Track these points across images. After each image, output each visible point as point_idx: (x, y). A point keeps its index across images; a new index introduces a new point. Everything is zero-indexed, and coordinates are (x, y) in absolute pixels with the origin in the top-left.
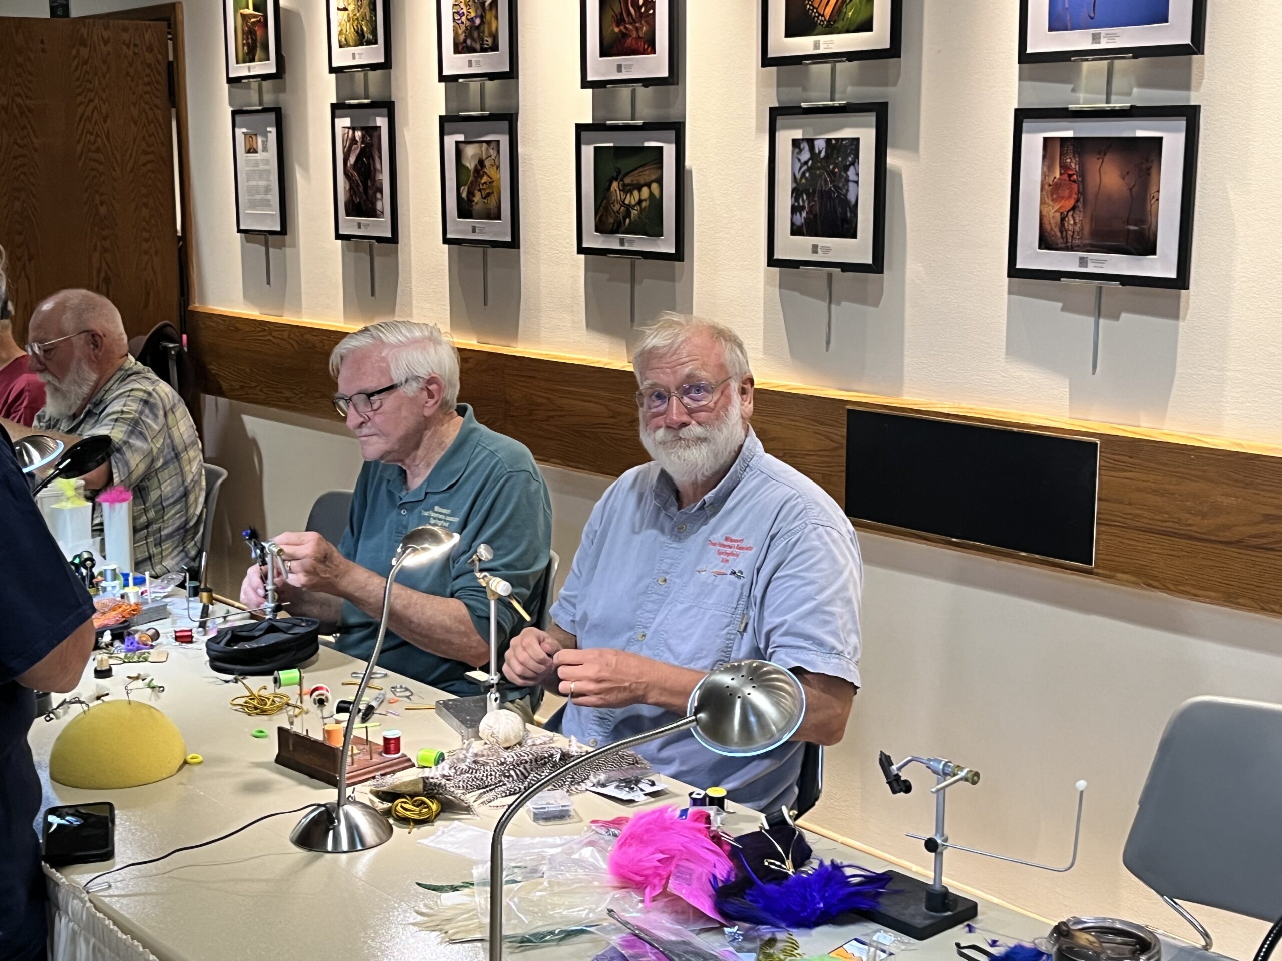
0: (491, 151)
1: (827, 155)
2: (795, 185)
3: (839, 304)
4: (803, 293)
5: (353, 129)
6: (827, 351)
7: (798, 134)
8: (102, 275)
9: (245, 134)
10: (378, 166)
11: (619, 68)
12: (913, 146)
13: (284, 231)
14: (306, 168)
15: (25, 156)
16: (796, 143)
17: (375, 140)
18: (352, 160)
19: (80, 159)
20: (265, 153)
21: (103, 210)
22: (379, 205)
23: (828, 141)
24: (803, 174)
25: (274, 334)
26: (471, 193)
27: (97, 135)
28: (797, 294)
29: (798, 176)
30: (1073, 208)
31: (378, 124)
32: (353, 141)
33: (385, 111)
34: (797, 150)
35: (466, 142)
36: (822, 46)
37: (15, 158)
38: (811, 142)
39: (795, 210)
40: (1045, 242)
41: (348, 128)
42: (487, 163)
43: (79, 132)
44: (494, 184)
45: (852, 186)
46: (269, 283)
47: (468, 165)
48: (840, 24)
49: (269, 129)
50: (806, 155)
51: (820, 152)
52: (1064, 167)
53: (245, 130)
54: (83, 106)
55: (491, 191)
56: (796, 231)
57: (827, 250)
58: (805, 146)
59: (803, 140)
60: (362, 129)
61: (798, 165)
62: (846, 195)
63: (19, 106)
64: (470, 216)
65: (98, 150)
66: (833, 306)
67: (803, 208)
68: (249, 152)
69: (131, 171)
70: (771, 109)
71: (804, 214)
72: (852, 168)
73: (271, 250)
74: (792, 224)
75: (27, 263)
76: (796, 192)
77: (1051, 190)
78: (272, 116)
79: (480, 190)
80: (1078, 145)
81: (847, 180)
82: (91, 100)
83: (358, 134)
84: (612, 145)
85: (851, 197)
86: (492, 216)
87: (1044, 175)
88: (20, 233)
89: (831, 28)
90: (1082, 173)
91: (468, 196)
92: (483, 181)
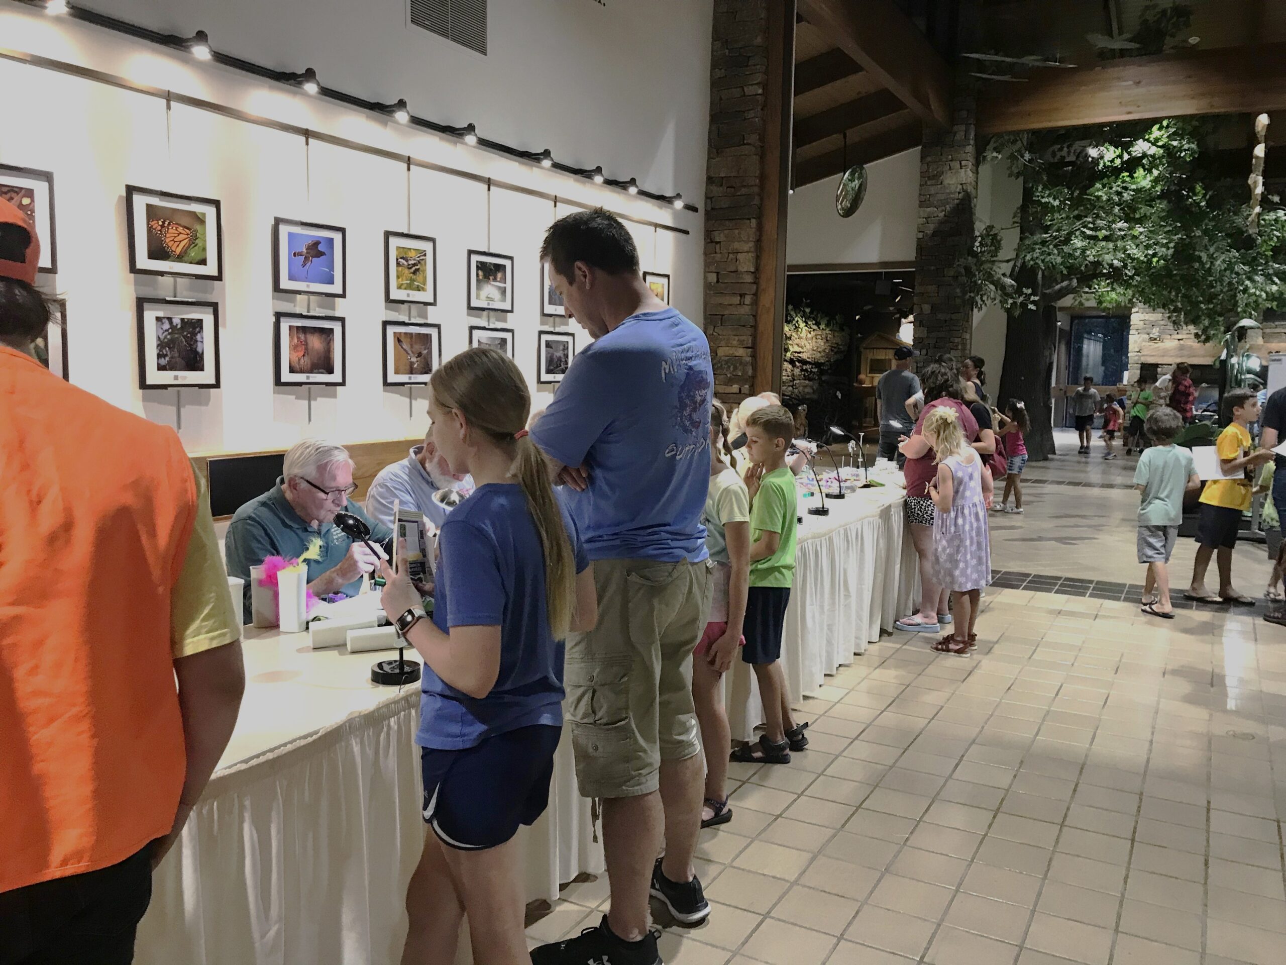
1: (182, 327)
2: (159, 342)
3: (185, 407)
4: (160, 403)
7: (161, 314)
16: (158, 319)
23: (182, 320)
24: (165, 337)
28: (156, 404)
29: (161, 337)
30: (304, 356)
34: (160, 323)
38: (170, 319)
39: (159, 356)
40: (292, 370)
45: (199, 344)
50: (167, 326)
51: (177, 325)
52: (298, 338)
56: (161, 368)
57: (185, 378)
58: (166, 321)
59: (164, 318)
61: (162, 331)
62: (196, 349)
66: (182, 409)
67: (166, 355)
70: (137, 298)
71: (167, 359)
72: (199, 335)
74: (158, 364)
76: (161, 345)
77: (294, 348)
80: (304, 329)
81: (196, 341)
85: (199, 350)
87: (291, 342)
90: (306, 341)
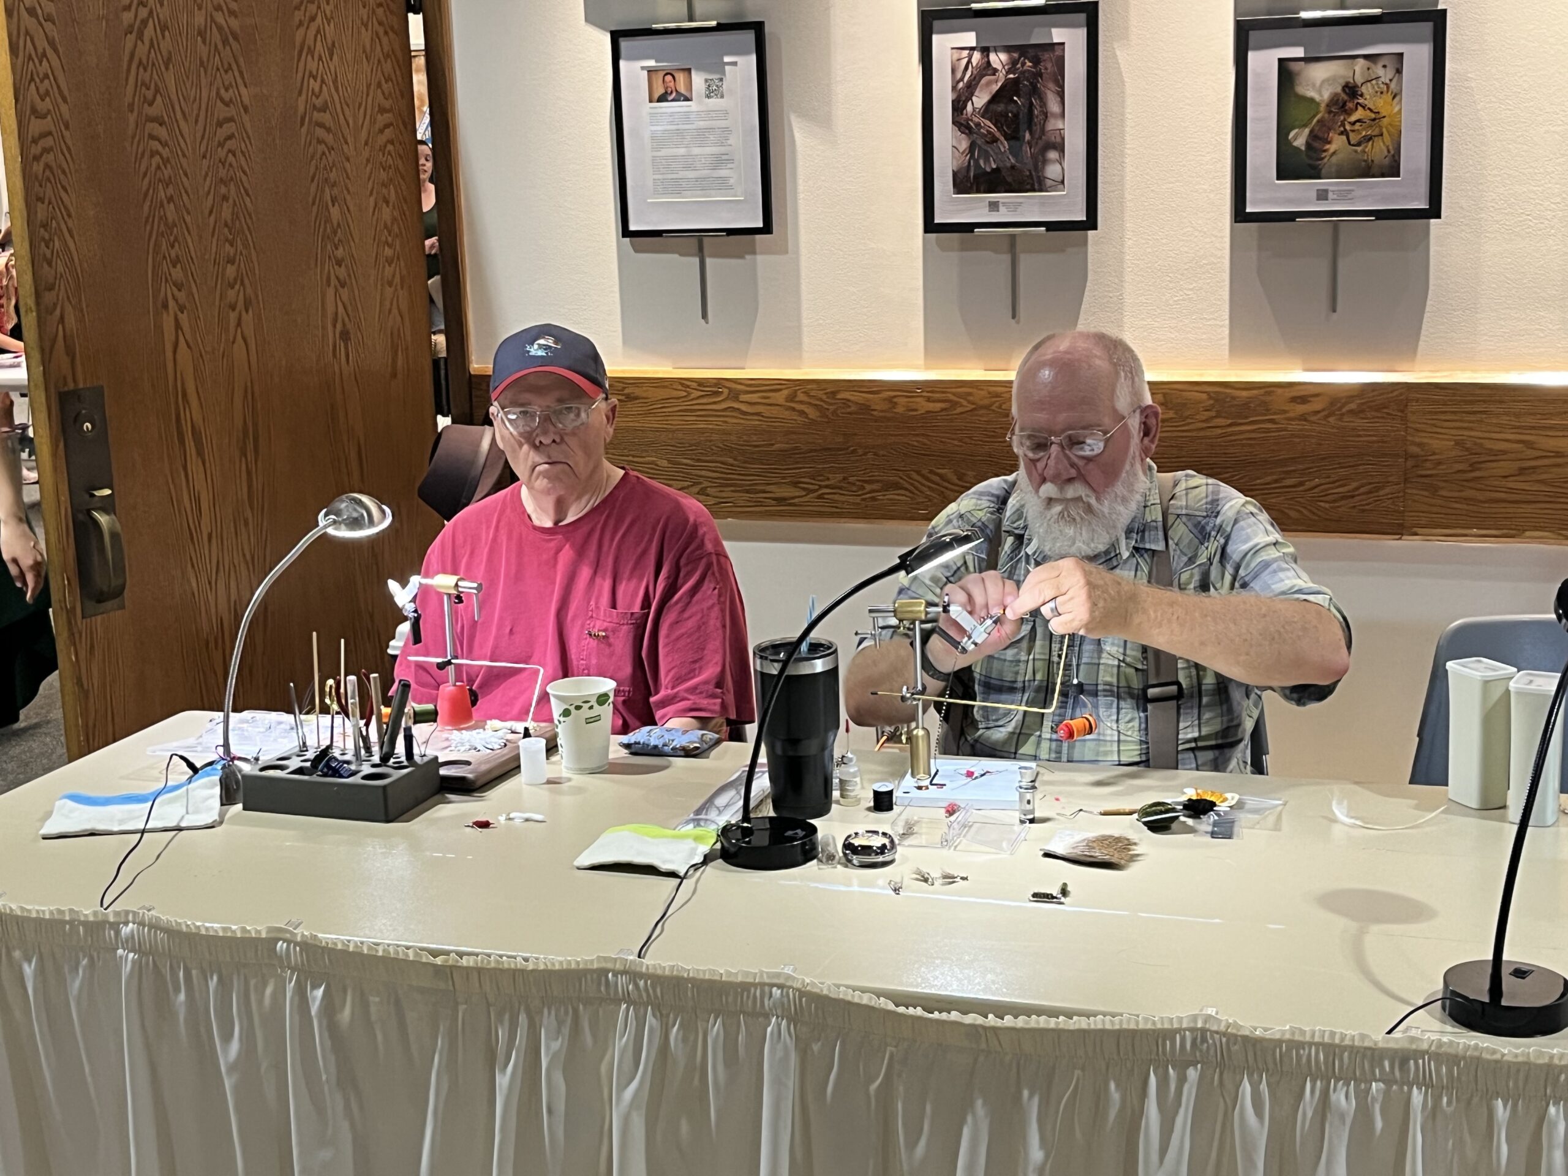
0: (1380, 71)
5: (985, 51)
8: (339, 326)
9: (651, 71)
10: (1053, 106)
13: (767, 228)
14: (823, 120)
15: (231, 120)
17: (1048, 66)
18: (980, 100)
19: (302, 124)
20: (714, 102)
21: (335, 212)
22: (1052, 171)
25: (743, 397)
26: (1317, 140)
27: (323, 81)
31: (1056, 40)
32: (987, 68)
33: (1082, 17)
35: (1307, 60)
37: (220, 124)
41: (972, 49)
42: (1366, 90)
43: (300, 75)
44: (1385, 121)
46: (704, 316)
47: (1311, 93)
49: (727, 59)
53: (652, 63)
54: (302, 31)
55: (1378, 130)
60: (1008, 49)
63: (220, 28)
64: (1313, 172)
65: (323, 109)
68: (662, 99)
69: (366, 144)
73: (709, 261)
75: (244, 313)
78: (750, 36)
79: (1345, 133)
83: (999, 59)
86: (1375, 170)
88: (231, 261)
91: (1308, 145)
92: (1353, 118)
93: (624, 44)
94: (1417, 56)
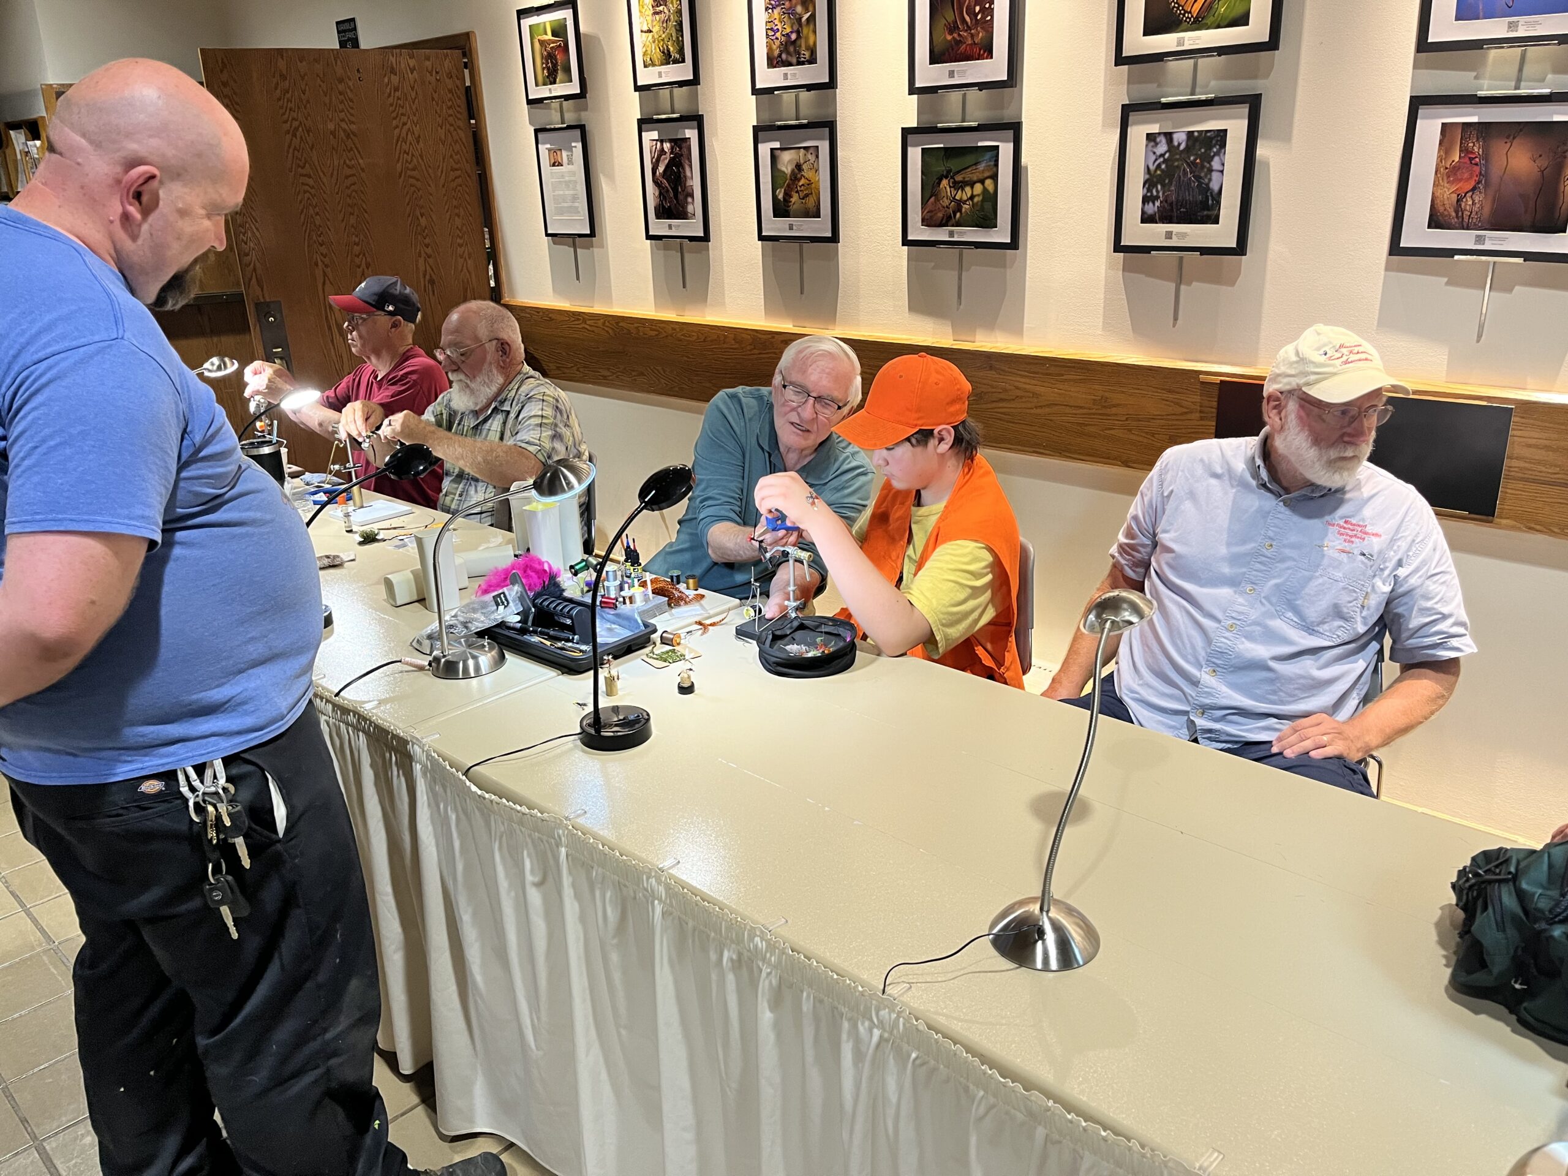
0: (809, 156)
1: (1187, 147)
2: (1147, 176)
3: (1189, 284)
4: (1149, 275)
5: (662, 141)
6: (1174, 326)
7: (1155, 128)
9: (549, 150)
10: (688, 174)
11: (951, 74)
12: (1286, 137)
13: (592, 234)
14: (611, 178)
15: (354, 175)
16: (1151, 137)
17: (685, 151)
18: (661, 169)
19: (400, 176)
20: (570, 166)
22: (690, 208)
23: (1190, 134)
24: (1159, 166)
25: (588, 322)
26: (788, 196)
27: (413, 155)
28: (1142, 276)
29: (1152, 168)
30: (1473, 189)
31: (687, 136)
32: (662, 152)
33: (695, 123)
34: (1152, 144)
35: (781, 149)
36: (1186, 42)
37: (347, 177)
38: (1169, 136)
39: (1146, 200)
40: (1436, 221)
42: (804, 167)
43: (398, 152)
44: (813, 185)
45: (1215, 176)
46: (578, 278)
47: (784, 169)
48: (1210, 20)
49: (573, 144)
50: (1162, 148)
51: (1179, 144)
52: (1464, 150)
53: (548, 146)
55: (811, 191)
56: (1146, 219)
57: (1183, 235)
58: (1162, 140)
59: (1159, 134)
60: (671, 141)
61: (1153, 158)
62: (1208, 185)
64: (786, 214)
66: (1183, 287)
67: (1157, 197)
68: (554, 165)
69: (443, 186)
70: (1123, 106)
71: (1158, 204)
72: (1216, 159)
73: (578, 250)
74: (1143, 212)
76: (1149, 183)
78: (578, 132)
79: (797, 192)
80: (1484, 129)
81: (1210, 170)
82: (405, 124)
83: (667, 146)
84: (942, 146)
85: (1215, 186)
86: (811, 214)
87: (1440, 159)
89: (1199, 23)
90: (1486, 157)
91: (784, 198)
92: (801, 184)
93: (541, 136)
94: (824, 146)
